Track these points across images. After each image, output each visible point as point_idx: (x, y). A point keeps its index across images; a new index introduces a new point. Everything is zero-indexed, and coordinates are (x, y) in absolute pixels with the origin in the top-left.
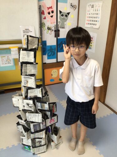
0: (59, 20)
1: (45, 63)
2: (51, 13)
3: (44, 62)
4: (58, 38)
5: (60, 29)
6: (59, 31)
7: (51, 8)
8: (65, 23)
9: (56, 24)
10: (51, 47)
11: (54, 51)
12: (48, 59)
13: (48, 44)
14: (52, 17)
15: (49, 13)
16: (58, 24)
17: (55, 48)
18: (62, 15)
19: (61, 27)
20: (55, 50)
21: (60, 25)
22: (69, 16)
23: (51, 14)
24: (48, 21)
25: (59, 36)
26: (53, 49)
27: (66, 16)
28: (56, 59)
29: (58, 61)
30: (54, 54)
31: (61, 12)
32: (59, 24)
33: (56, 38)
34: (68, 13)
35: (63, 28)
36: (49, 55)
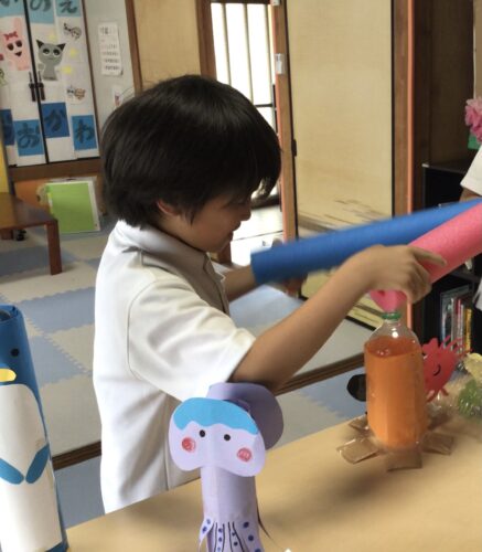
0: (38, 61)
1: (15, 166)
2: (15, 46)
3: (12, 163)
4: (42, 102)
5: (43, 82)
6: (42, 85)
7: (14, 34)
8: (56, 68)
9: (31, 71)
11: (34, 134)
12: (21, 154)
13: (17, 117)
14: (19, 54)
15: (11, 47)
16: (37, 70)
17: (37, 128)
18: (46, 51)
19: (46, 78)
20: (38, 132)
21: (42, 74)
22: (65, 53)
23: (16, 49)
24: (10, 64)
25: (43, 98)
26: (31, 130)
28: (43, 156)
29: (51, 160)
30: (36, 142)
31: (40, 44)
32: (41, 71)
34: (62, 46)
35: (53, 79)
36: (23, 144)
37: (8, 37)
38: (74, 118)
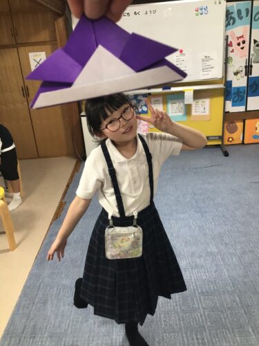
0: (252, 52)
1: (228, 112)
2: (241, 43)
3: (227, 110)
5: (253, 64)
6: (251, 66)
7: (242, 37)
9: (247, 58)
10: (238, 88)
12: (233, 106)
13: (234, 85)
14: (242, 48)
15: (239, 44)
16: (251, 57)
17: (244, 91)
21: (253, 59)
25: (251, 74)
26: (241, 92)
29: (248, 109)
30: (242, 99)
31: (255, 41)
33: (246, 78)
35: (258, 62)
37: (238, 38)
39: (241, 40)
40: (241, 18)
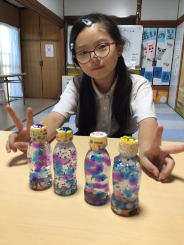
0: (157, 54)
4: (155, 66)
6: (156, 61)
7: (152, 46)
9: (154, 57)
10: (148, 73)
11: (150, 76)
13: (147, 70)
15: (150, 49)
17: (152, 74)
18: (160, 51)
22: (166, 52)
23: (151, 50)
24: (148, 54)
27: (163, 51)
28: (151, 83)
29: (153, 84)
31: (159, 48)
34: (165, 50)
35: (160, 59)
37: (150, 46)
38: (164, 72)
39: (151, 47)
40: (151, 36)
